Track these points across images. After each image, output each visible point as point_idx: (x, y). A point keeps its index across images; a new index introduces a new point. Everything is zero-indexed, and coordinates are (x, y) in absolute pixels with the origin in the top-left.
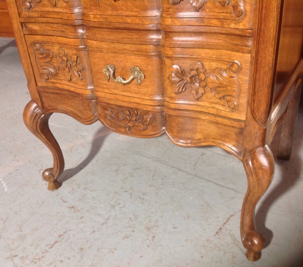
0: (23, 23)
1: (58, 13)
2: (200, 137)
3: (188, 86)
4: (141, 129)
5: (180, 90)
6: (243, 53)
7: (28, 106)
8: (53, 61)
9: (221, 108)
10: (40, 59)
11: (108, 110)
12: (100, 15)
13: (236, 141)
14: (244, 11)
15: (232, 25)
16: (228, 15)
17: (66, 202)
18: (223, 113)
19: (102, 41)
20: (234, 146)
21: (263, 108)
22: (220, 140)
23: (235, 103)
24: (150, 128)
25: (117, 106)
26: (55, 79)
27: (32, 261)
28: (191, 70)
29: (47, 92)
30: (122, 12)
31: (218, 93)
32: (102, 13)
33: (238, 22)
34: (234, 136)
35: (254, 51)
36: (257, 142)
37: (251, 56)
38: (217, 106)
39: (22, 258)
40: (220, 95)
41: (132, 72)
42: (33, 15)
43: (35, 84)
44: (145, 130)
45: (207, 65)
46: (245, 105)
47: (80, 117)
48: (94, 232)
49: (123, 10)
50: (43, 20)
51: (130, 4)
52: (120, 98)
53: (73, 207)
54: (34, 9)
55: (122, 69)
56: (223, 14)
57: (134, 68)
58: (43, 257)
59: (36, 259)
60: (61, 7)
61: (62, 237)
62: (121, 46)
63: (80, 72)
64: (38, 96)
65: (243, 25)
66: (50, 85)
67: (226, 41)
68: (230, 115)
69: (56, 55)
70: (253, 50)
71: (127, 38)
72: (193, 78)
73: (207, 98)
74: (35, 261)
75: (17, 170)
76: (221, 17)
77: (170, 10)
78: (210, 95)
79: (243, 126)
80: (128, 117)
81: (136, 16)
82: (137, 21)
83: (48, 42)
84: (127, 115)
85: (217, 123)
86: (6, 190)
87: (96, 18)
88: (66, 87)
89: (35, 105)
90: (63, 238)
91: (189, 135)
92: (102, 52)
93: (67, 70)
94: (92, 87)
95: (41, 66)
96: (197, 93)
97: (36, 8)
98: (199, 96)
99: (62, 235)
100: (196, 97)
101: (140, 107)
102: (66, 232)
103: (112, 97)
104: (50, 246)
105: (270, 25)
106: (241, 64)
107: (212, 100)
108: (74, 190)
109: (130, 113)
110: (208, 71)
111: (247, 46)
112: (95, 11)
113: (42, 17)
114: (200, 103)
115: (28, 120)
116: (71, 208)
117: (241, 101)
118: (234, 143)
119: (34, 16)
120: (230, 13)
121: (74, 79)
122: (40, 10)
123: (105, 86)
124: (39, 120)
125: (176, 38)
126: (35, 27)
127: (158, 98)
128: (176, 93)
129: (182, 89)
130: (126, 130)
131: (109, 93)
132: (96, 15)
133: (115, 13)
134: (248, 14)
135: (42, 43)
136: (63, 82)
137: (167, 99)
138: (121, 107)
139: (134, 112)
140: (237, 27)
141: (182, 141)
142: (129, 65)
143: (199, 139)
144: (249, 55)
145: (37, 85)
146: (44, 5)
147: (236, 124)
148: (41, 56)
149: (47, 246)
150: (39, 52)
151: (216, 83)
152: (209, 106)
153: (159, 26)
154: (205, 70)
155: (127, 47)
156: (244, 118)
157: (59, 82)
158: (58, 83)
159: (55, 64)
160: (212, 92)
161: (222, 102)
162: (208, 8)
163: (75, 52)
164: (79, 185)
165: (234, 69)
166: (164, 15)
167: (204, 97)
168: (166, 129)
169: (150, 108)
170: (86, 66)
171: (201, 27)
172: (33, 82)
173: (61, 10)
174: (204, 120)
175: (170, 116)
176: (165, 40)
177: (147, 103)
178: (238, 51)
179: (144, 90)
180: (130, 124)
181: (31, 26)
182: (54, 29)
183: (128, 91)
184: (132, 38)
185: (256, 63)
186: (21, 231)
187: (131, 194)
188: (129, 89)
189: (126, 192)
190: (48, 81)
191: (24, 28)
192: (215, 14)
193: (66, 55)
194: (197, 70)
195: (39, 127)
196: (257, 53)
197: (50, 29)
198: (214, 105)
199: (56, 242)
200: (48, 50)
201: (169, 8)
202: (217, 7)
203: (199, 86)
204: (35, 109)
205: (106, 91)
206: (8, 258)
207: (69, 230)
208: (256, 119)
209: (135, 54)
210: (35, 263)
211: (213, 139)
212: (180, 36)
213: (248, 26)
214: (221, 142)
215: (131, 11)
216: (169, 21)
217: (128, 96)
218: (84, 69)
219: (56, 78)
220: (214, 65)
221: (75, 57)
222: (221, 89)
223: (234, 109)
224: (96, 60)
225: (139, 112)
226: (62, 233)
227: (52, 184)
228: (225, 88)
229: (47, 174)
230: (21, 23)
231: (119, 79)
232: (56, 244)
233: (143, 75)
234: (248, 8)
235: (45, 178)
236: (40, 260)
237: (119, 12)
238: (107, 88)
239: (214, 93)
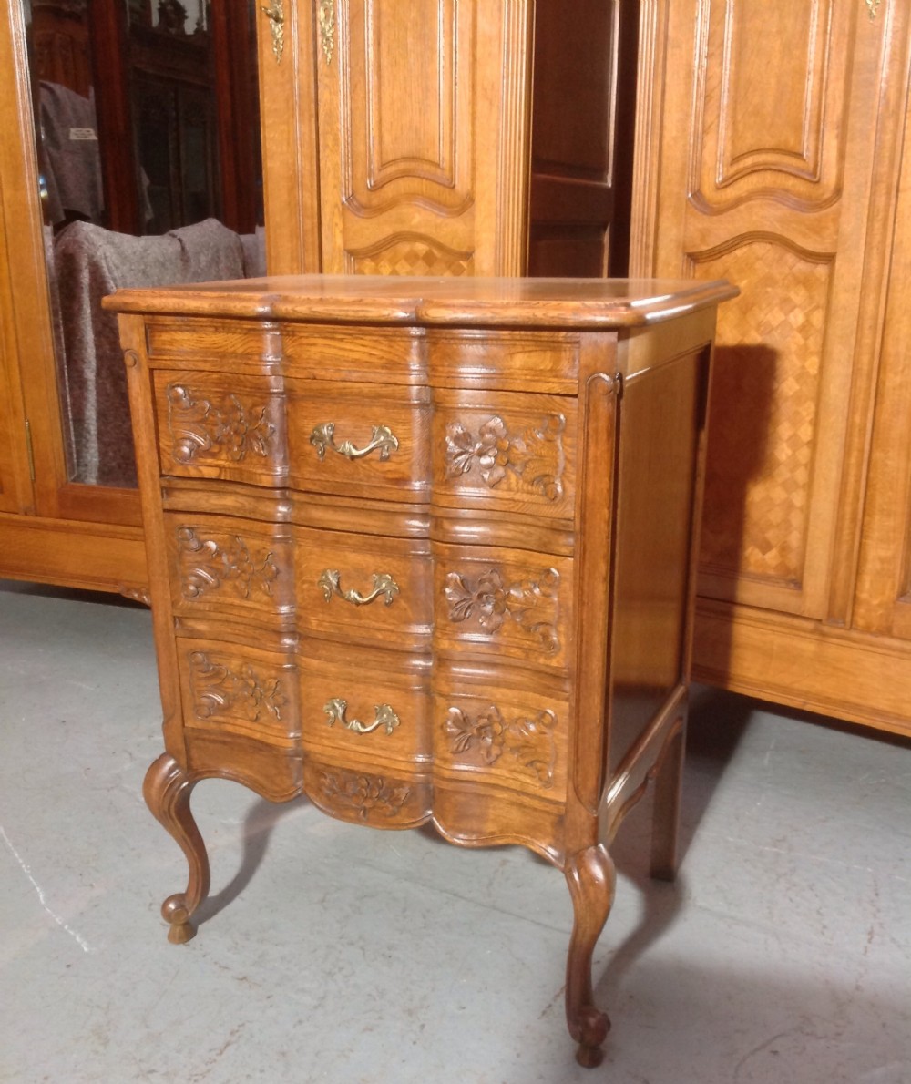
0: (180, 618)
1: (251, 609)
2: (492, 830)
3: (473, 741)
4: (388, 813)
5: (461, 748)
6: (558, 699)
7: (157, 764)
8: (225, 685)
9: (528, 780)
10: (200, 679)
11: (326, 777)
12: (330, 622)
13: (554, 837)
14: (557, 643)
15: (542, 660)
16: (535, 645)
17: (227, 968)
18: (531, 790)
19: (332, 661)
20: (551, 845)
21: (592, 783)
22: (528, 834)
23: (550, 774)
24: (404, 811)
25: (343, 769)
26: (224, 716)
27: (190, 1079)
28: (480, 717)
29: (204, 740)
30: (368, 621)
31: (522, 756)
32: (333, 621)
33: (549, 657)
34: (549, 829)
35: (573, 698)
36: (586, 840)
37: (570, 706)
38: (522, 777)
39: (166, 1074)
40: (527, 760)
41: (377, 714)
42: (201, 607)
43: (180, 723)
44: (394, 814)
45: (505, 711)
46: (565, 777)
47: (264, 787)
48: (300, 1022)
49: (369, 619)
50: (219, 616)
51: (382, 612)
52: (352, 756)
54: (204, 597)
55: (360, 707)
56: (528, 642)
57: (381, 707)
58: (209, 1071)
59: (196, 1075)
60: (258, 602)
61: (237, 1035)
62: (361, 672)
63: (278, 707)
64: (181, 746)
65: (558, 662)
66: (213, 726)
67: (533, 680)
68: (542, 793)
69: (232, 674)
70: (571, 698)
71: (375, 661)
72: (483, 730)
73: (505, 762)
74: (195, 1078)
75: (96, 906)
76: (526, 647)
77: (448, 628)
78: (510, 757)
79: (563, 812)
80: (364, 790)
81: (392, 631)
82: (394, 638)
83: (221, 653)
84: (363, 787)
85: (521, 806)
86: (86, 949)
87: (321, 625)
88: (243, 732)
89: (171, 763)
90: (239, 1037)
91: (474, 825)
92: (325, 677)
93: (252, 701)
94: (298, 735)
95: (199, 692)
96: (489, 753)
97: (208, 597)
98: (492, 758)
99: (237, 1031)
100: (487, 760)
101: (388, 774)
102: (243, 1025)
103: (337, 753)
104: (218, 1052)
105: (594, 666)
106: (556, 715)
107: (513, 767)
109: (369, 784)
110: (507, 721)
111: (563, 691)
112: (321, 615)
113: (216, 610)
114: (493, 771)
115: (154, 791)
117: (558, 771)
118: (549, 840)
119: (202, 609)
120: (538, 642)
121: (264, 719)
122: (214, 601)
123: (324, 734)
124: (177, 793)
125: (456, 670)
126: (202, 627)
127: (420, 759)
128: (452, 753)
129: (465, 746)
130: (358, 814)
131: (332, 747)
132: (324, 621)
133: (356, 622)
134: (564, 648)
135: (208, 653)
136: (240, 722)
137: (437, 762)
138: (351, 771)
139: (377, 784)
140: (548, 663)
141: (461, 836)
142: (373, 702)
143: (492, 833)
144: (567, 704)
145: (183, 725)
146: (225, 594)
147: (551, 808)
148: (203, 675)
149: (211, 1050)
150: (200, 668)
151: (519, 740)
152: (508, 775)
153: (430, 648)
154: (502, 719)
155: (373, 673)
156: (563, 799)
157: (232, 721)
158: (229, 723)
159: (229, 690)
160: (513, 754)
161: (530, 770)
162: (505, 631)
163: (273, 673)
165: (546, 722)
166: (439, 635)
167: (500, 762)
168: (434, 814)
169: (406, 777)
170: (292, 698)
171: (495, 657)
172: (177, 721)
173: (257, 606)
174: (500, 800)
175: (442, 791)
176: (437, 669)
177: (403, 766)
178: (551, 696)
179: (399, 744)
180: (368, 804)
181: (191, 623)
182: (237, 632)
183: (367, 745)
184: (383, 662)
185: (577, 714)
186: (147, 1027)
188: (370, 741)
190: (209, 718)
191: (177, 626)
192: (516, 640)
193: (253, 677)
194: (490, 717)
195: (176, 807)
196: (578, 701)
197: (229, 631)
198: (516, 775)
199: (228, 1044)
200: (219, 665)
201: (446, 625)
202: (519, 632)
203: (492, 742)
204: (171, 770)
205: (326, 742)
206: (138, 1076)
207: (248, 1022)
208: (583, 801)
209: (386, 686)
210: (195, 1081)
211: (517, 832)
212: (462, 666)
213: (563, 665)
214: (529, 838)
215: (384, 622)
216: (445, 644)
217: (367, 754)
218: (286, 701)
219: (226, 713)
220: (516, 712)
221: (273, 682)
222: (526, 750)
223: (548, 783)
224: (313, 689)
225: (385, 783)
226: (236, 1028)
227: (179, 929)
228: (533, 750)
229: (172, 906)
230: (174, 617)
231: (356, 725)
232: (229, 1048)
233: (396, 719)
234: (563, 640)
235: (167, 915)
236: (204, 1077)
237: (362, 622)
238: (328, 738)
239: (516, 756)
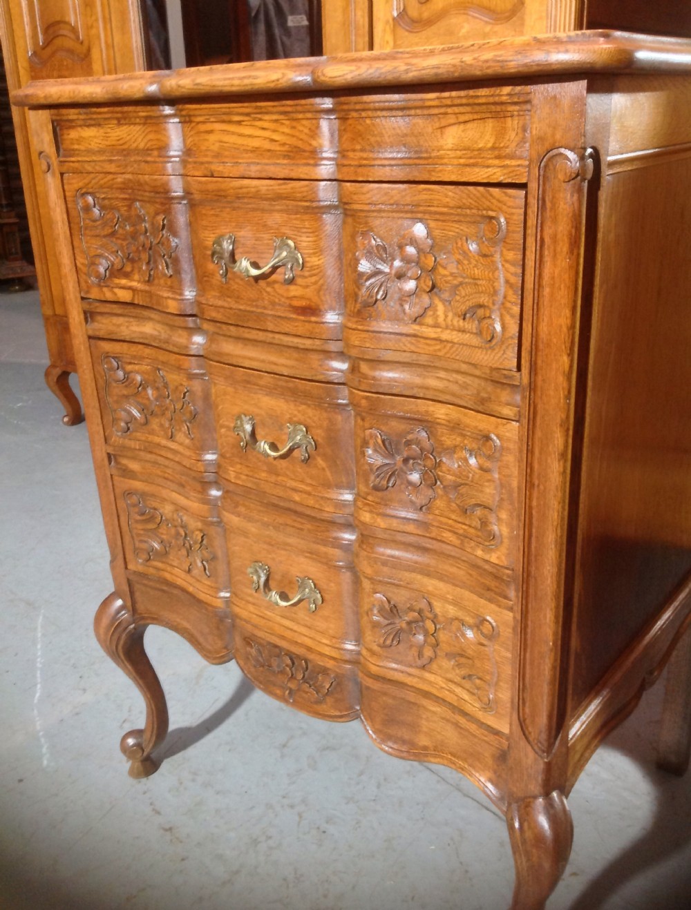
0: (115, 455)
1: (175, 452)
2: (426, 744)
3: (403, 636)
4: (312, 700)
5: (388, 642)
6: (500, 606)
7: (106, 603)
8: (160, 531)
9: (466, 696)
10: (137, 521)
11: (252, 647)
12: (247, 475)
13: (495, 772)
14: (497, 533)
15: (479, 553)
16: (472, 531)
17: (159, 813)
18: (468, 708)
19: (250, 519)
20: (491, 781)
21: (542, 720)
22: (465, 760)
23: (491, 696)
24: (329, 700)
25: (269, 643)
26: (163, 562)
28: (411, 609)
29: (145, 585)
30: (285, 479)
31: (459, 665)
32: (251, 474)
33: (487, 550)
34: (490, 762)
35: (518, 608)
36: (535, 787)
37: (514, 618)
38: (458, 690)
40: (464, 672)
41: (299, 587)
42: (132, 444)
43: (123, 566)
44: (318, 702)
45: (438, 607)
46: (509, 705)
47: (200, 644)
49: (287, 476)
50: (149, 456)
51: (299, 470)
52: (277, 628)
53: (170, 829)
54: (134, 434)
55: (283, 576)
56: (464, 526)
57: (303, 580)
60: (181, 444)
62: (281, 537)
63: (207, 562)
64: (126, 588)
65: (498, 558)
66: (152, 571)
67: (471, 575)
68: (480, 715)
69: (166, 520)
70: (515, 608)
71: (293, 527)
72: (414, 625)
73: (440, 667)
76: (461, 532)
77: (370, 498)
78: (448, 664)
79: (505, 747)
80: (288, 669)
81: (309, 494)
82: (311, 502)
83: (153, 495)
84: (287, 666)
85: (457, 725)
87: (239, 478)
88: (179, 582)
89: (119, 602)
91: (405, 734)
92: (247, 537)
93: (184, 552)
94: (228, 595)
95: (139, 535)
96: (420, 655)
97: (138, 434)
98: (424, 661)
99: (134, 897)
100: (419, 663)
101: (311, 656)
102: (143, 889)
103: (262, 622)
105: (546, 572)
106: (497, 625)
107: (449, 676)
108: (181, 783)
109: (293, 663)
110: (441, 619)
111: (506, 597)
112: (239, 466)
113: (145, 450)
114: (427, 675)
115: (102, 631)
116: (166, 830)
117: (500, 695)
118: (490, 774)
119: (133, 446)
120: (475, 528)
121: (195, 572)
122: (143, 438)
123: (250, 599)
124: (124, 636)
125: (381, 550)
126: (134, 466)
127: (350, 646)
128: (379, 645)
129: (393, 641)
130: (284, 693)
131: (257, 615)
132: (241, 473)
133: (273, 478)
134: (506, 541)
135: (143, 495)
136: (176, 571)
137: (364, 652)
138: (276, 646)
139: (301, 664)
140: (487, 557)
141: (390, 744)
142: (295, 572)
143: (425, 748)
144: (511, 614)
145: (126, 568)
146: (152, 432)
147: (491, 738)
148: (139, 518)
150: (137, 510)
151: (455, 646)
152: (444, 686)
153: (351, 519)
154: (436, 616)
155: (291, 540)
156: (506, 730)
157: (169, 569)
158: (167, 571)
159: (164, 537)
160: (449, 660)
161: (468, 685)
162: (438, 508)
163: (199, 525)
164: (195, 774)
165: (485, 631)
166: (359, 504)
167: (434, 666)
168: (361, 709)
169: (330, 664)
170: (220, 554)
171: (427, 540)
172: (120, 561)
173: (181, 449)
174: (434, 712)
175: (368, 688)
176: (360, 546)
177: (327, 651)
178: (490, 601)
179: (322, 625)
180: (292, 685)
181: (124, 461)
182: (166, 475)
183: (292, 620)
184: (302, 529)
187: (300, 815)
188: (293, 615)
189: (292, 807)
190: (148, 564)
191: (113, 463)
192: (450, 522)
193: (184, 527)
194: (420, 612)
195: (123, 648)
196: (525, 614)
197: (160, 473)
198: (453, 687)
200: (155, 509)
201: (368, 494)
202: (453, 511)
203: (425, 641)
204: (118, 611)
205: (251, 608)
207: (151, 886)
208: (531, 739)
209: (306, 557)
211: (452, 754)
212: (386, 547)
213: (505, 562)
214: (466, 766)
215: (302, 481)
216: (366, 517)
217: (291, 630)
218: (214, 558)
219: (164, 560)
220: (452, 611)
221: (199, 535)
222: (463, 660)
223: (488, 706)
224: (237, 548)
225: (310, 666)
226: (135, 893)
227: (138, 764)
228: (470, 662)
229: (131, 741)
230: (109, 455)
231: (274, 596)
233: (319, 596)
234: (505, 531)
235: (124, 749)
237: (280, 478)
238: (254, 604)
239: (452, 663)
